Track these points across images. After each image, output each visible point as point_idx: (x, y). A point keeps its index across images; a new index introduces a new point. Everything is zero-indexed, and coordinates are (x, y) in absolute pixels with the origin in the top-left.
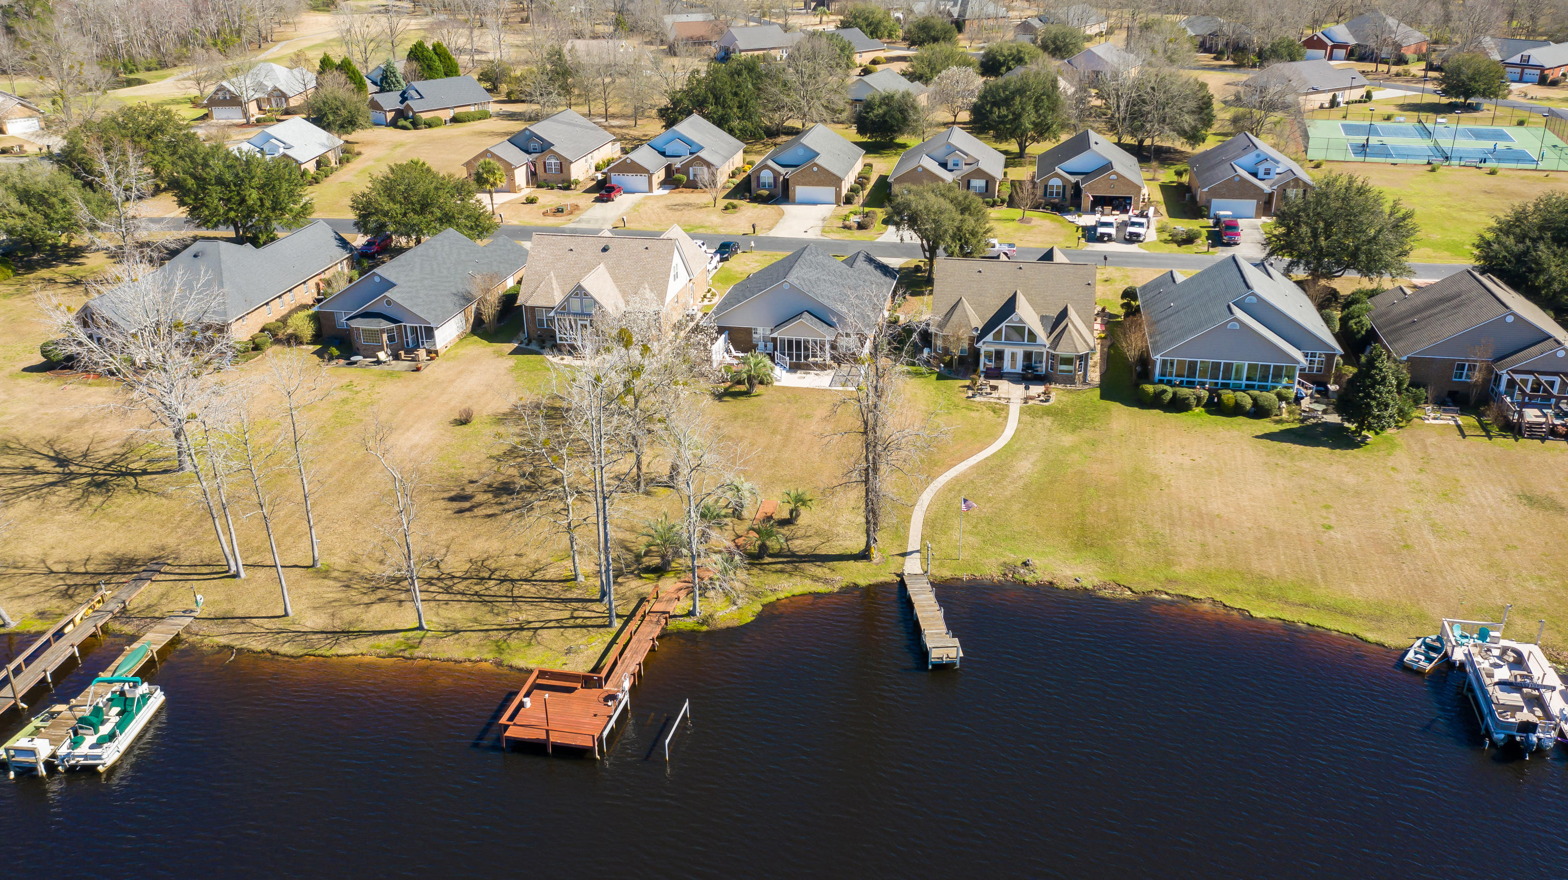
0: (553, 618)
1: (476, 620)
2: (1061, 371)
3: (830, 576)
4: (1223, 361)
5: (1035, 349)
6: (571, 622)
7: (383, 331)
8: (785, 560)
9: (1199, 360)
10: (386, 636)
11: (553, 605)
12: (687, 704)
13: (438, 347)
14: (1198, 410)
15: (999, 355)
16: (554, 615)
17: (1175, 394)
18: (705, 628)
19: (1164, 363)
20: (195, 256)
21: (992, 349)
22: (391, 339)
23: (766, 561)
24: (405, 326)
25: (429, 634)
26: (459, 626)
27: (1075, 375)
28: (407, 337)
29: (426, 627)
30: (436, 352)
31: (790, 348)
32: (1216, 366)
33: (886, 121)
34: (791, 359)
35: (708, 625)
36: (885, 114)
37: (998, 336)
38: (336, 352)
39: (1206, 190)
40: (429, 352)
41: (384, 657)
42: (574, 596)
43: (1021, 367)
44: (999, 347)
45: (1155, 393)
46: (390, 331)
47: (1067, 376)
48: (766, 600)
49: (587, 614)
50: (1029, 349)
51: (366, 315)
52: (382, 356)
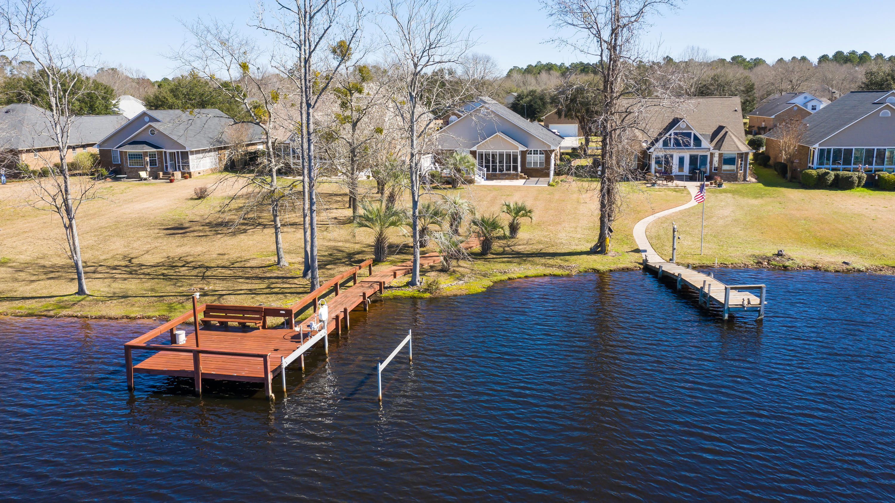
0: (245, 288)
1: (152, 290)
2: (724, 171)
3: (564, 264)
4: (876, 148)
5: (700, 153)
6: (267, 291)
7: (146, 154)
8: (511, 256)
9: (854, 148)
10: (34, 301)
11: (247, 281)
12: (409, 338)
13: (192, 170)
14: (860, 189)
15: (668, 160)
16: (245, 287)
17: (837, 176)
18: (427, 295)
19: (822, 151)
20: (7, 112)
21: (661, 154)
22: (153, 163)
23: (489, 257)
24: (165, 152)
25: (89, 298)
26: (130, 293)
27: (737, 172)
28: (166, 163)
29: (87, 292)
30: (190, 174)
31: (488, 161)
32: (870, 152)
33: (531, 106)
34: (488, 170)
35: (431, 293)
36: (531, 101)
37: (665, 144)
38: (105, 172)
39: (773, 117)
40: (183, 174)
41: (21, 316)
42: (275, 275)
43: (688, 170)
44: (668, 152)
45: (818, 175)
46: (152, 155)
47: (730, 174)
48: (495, 279)
49: (285, 286)
50: (694, 153)
51: (134, 143)
52: (143, 174)
